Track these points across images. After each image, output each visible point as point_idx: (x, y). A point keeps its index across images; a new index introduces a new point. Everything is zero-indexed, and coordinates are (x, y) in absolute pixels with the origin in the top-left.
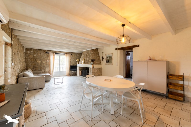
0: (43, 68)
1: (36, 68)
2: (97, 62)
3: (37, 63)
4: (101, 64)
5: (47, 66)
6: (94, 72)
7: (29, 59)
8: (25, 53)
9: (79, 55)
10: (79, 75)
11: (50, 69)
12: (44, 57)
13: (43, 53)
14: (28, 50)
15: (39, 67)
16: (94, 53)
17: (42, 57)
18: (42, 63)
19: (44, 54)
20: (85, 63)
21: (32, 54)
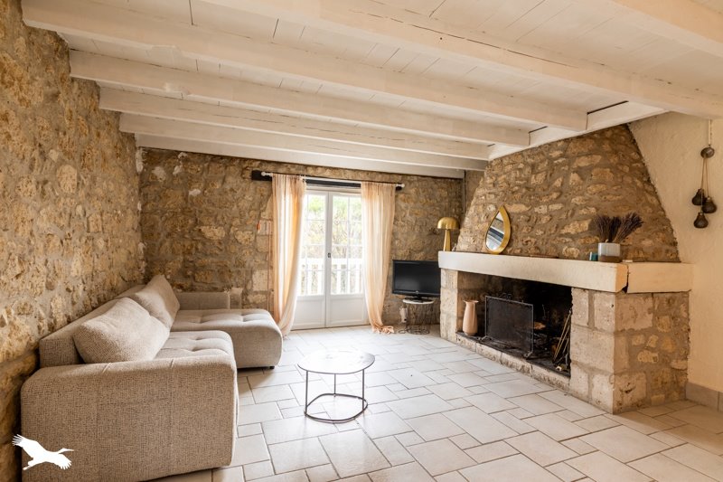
0: (239, 272)
1: (195, 270)
2: (647, 243)
3: (205, 241)
4: (677, 261)
5: (259, 259)
6: (632, 333)
7: (163, 213)
8: (141, 182)
9: (445, 193)
10: (460, 331)
11: (272, 279)
12: (245, 204)
13: (239, 179)
14: (158, 163)
15: (213, 267)
16: (614, 160)
17: (232, 204)
18: (229, 239)
19: (243, 185)
20: (518, 245)
21: (176, 182)
